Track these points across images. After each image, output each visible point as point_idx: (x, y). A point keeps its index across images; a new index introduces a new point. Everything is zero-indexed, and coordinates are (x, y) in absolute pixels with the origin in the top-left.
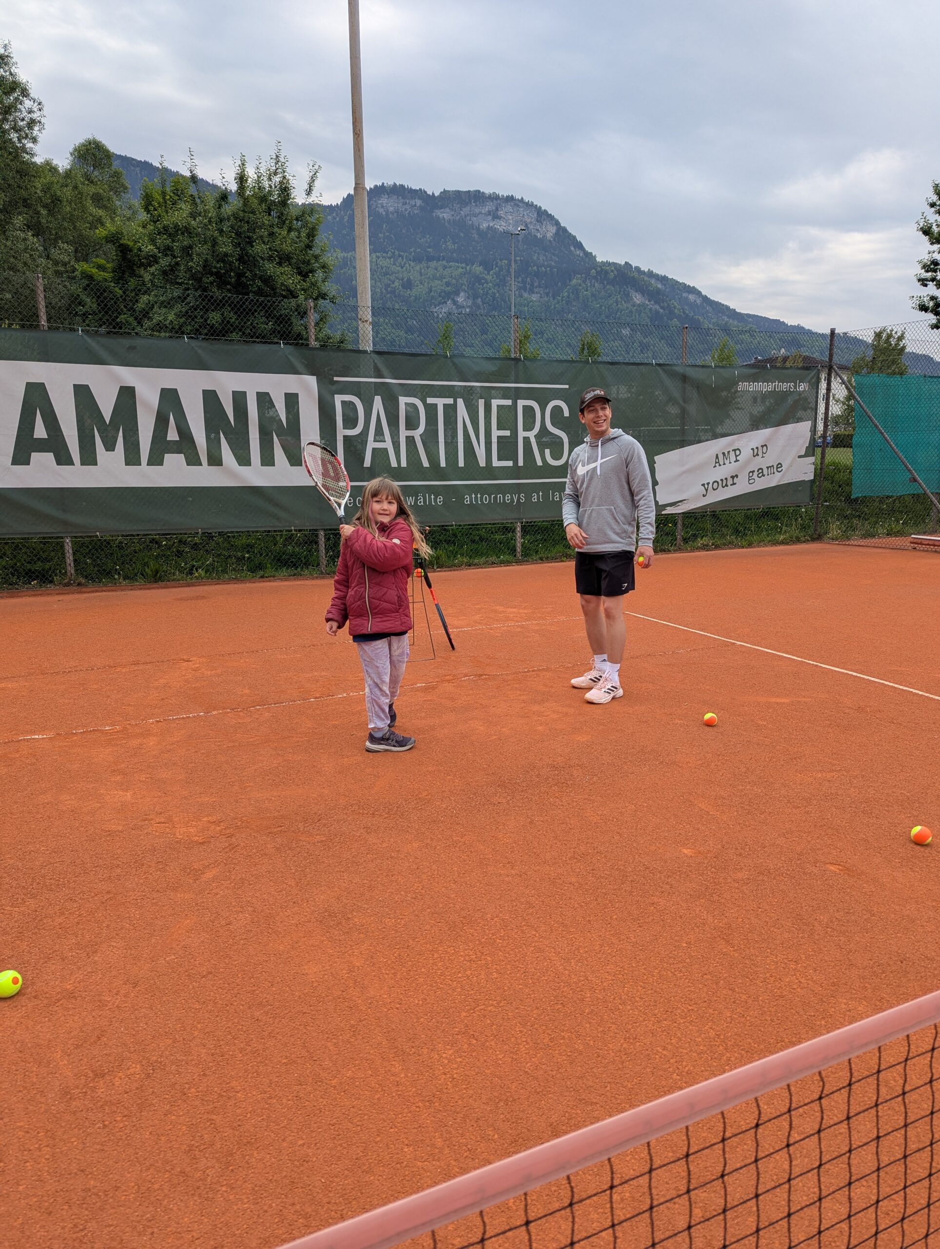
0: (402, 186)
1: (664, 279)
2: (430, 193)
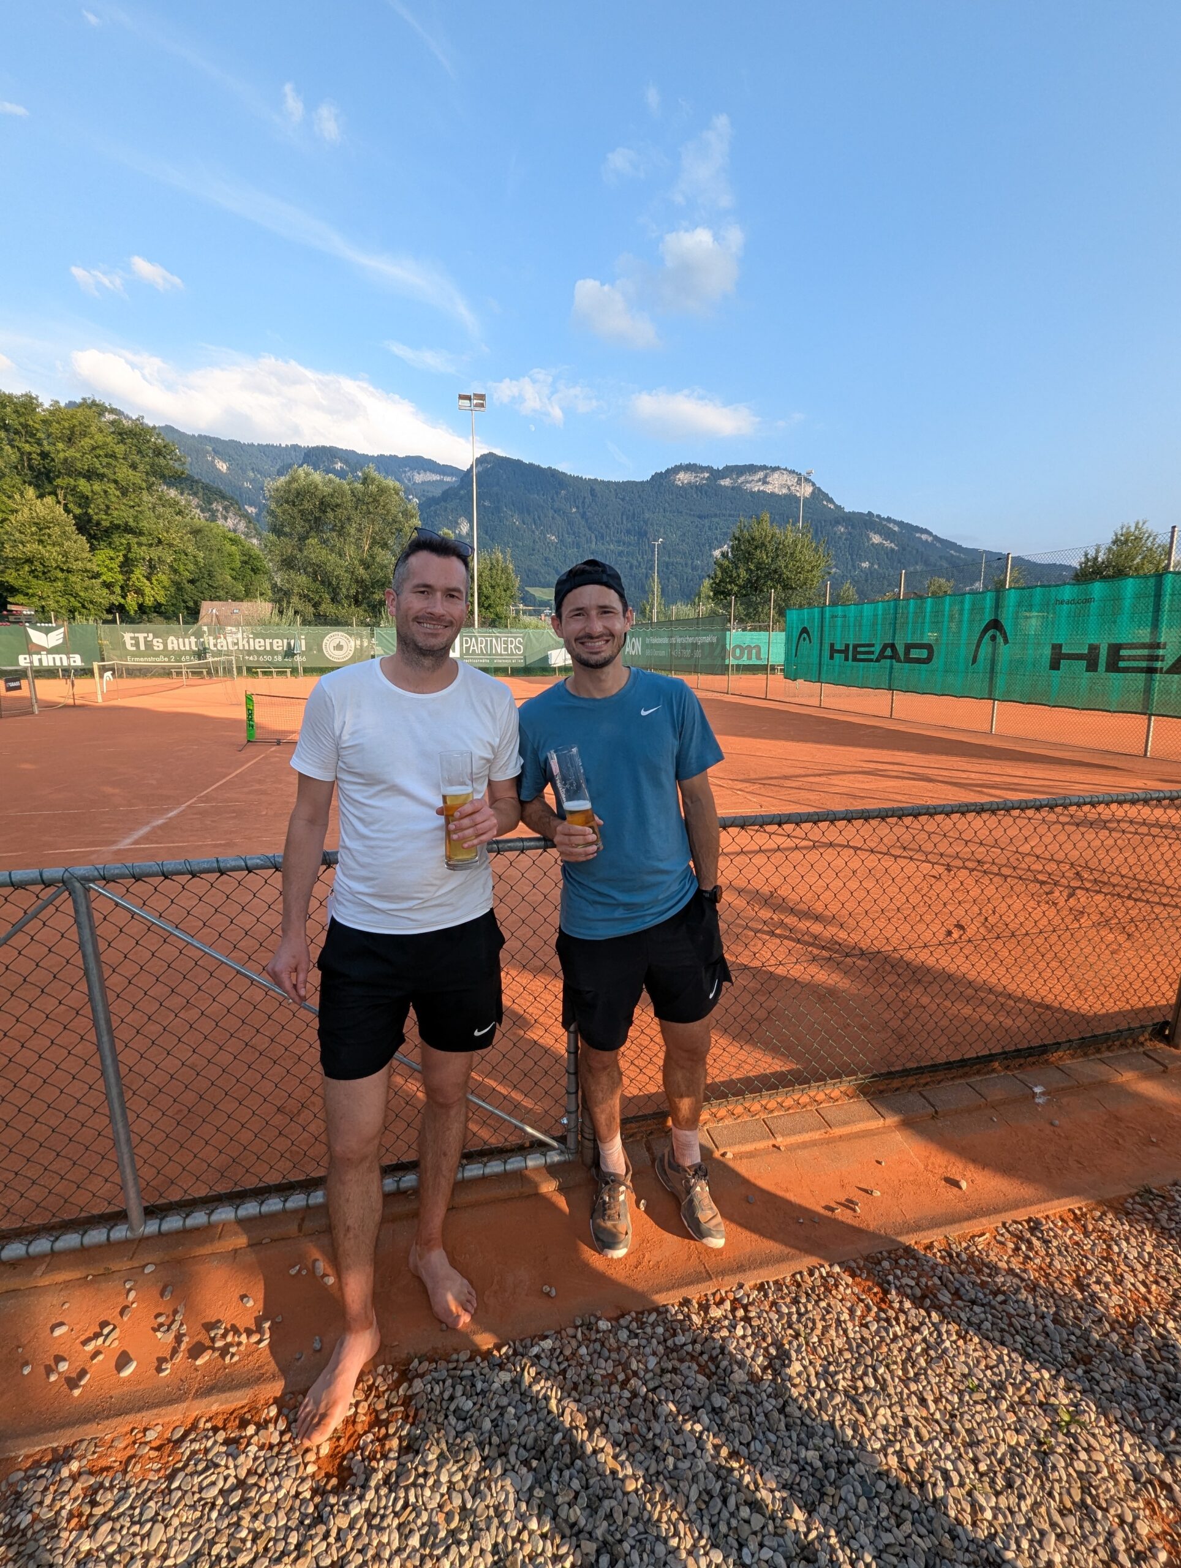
0: (695, 465)
1: (900, 524)
2: (715, 468)
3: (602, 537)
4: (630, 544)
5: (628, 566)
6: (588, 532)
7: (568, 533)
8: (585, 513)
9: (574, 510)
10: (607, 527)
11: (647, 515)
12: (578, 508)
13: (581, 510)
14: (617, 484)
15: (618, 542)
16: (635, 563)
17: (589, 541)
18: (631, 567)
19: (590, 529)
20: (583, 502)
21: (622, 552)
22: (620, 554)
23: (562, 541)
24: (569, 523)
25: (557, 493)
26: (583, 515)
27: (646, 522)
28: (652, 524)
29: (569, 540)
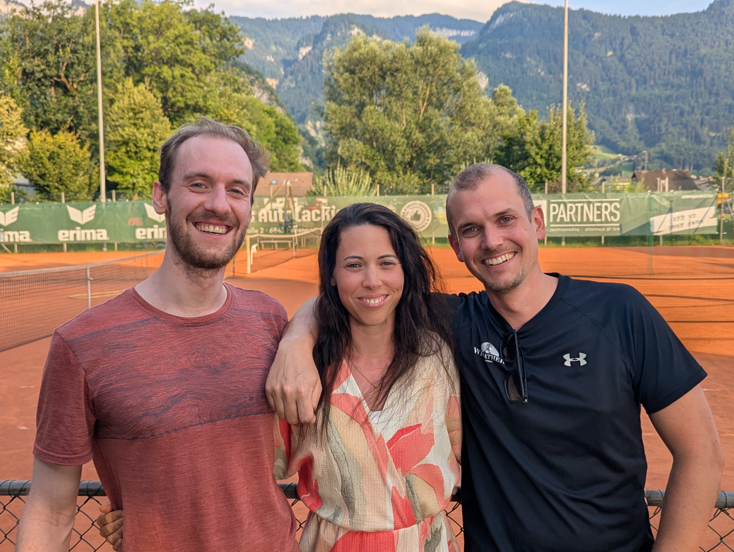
3: (645, 82)
4: (680, 86)
5: (677, 112)
6: (627, 77)
7: (603, 80)
8: (623, 56)
9: (610, 53)
10: (651, 69)
11: (703, 51)
12: (614, 50)
13: (619, 53)
14: (664, 19)
15: (665, 85)
16: (687, 108)
17: (628, 87)
18: (682, 114)
19: (630, 73)
20: (622, 44)
21: (670, 96)
22: (668, 99)
23: (595, 90)
24: (604, 68)
25: (590, 36)
26: (621, 59)
27: (701, 59)
28: (709, 61)
29: (603, 87)
